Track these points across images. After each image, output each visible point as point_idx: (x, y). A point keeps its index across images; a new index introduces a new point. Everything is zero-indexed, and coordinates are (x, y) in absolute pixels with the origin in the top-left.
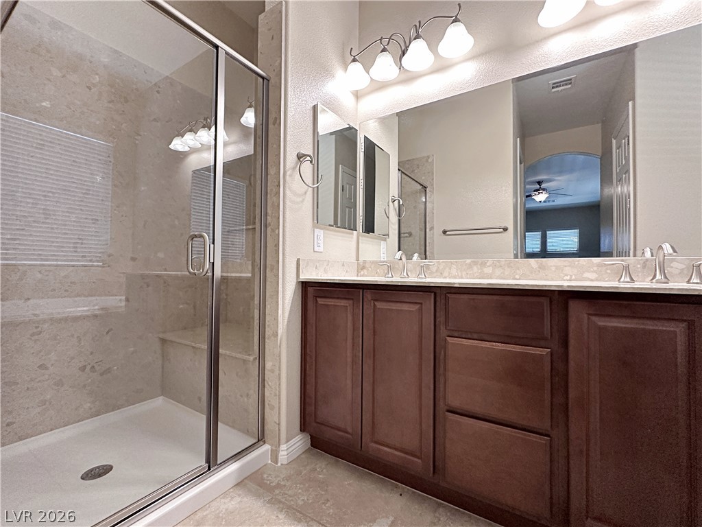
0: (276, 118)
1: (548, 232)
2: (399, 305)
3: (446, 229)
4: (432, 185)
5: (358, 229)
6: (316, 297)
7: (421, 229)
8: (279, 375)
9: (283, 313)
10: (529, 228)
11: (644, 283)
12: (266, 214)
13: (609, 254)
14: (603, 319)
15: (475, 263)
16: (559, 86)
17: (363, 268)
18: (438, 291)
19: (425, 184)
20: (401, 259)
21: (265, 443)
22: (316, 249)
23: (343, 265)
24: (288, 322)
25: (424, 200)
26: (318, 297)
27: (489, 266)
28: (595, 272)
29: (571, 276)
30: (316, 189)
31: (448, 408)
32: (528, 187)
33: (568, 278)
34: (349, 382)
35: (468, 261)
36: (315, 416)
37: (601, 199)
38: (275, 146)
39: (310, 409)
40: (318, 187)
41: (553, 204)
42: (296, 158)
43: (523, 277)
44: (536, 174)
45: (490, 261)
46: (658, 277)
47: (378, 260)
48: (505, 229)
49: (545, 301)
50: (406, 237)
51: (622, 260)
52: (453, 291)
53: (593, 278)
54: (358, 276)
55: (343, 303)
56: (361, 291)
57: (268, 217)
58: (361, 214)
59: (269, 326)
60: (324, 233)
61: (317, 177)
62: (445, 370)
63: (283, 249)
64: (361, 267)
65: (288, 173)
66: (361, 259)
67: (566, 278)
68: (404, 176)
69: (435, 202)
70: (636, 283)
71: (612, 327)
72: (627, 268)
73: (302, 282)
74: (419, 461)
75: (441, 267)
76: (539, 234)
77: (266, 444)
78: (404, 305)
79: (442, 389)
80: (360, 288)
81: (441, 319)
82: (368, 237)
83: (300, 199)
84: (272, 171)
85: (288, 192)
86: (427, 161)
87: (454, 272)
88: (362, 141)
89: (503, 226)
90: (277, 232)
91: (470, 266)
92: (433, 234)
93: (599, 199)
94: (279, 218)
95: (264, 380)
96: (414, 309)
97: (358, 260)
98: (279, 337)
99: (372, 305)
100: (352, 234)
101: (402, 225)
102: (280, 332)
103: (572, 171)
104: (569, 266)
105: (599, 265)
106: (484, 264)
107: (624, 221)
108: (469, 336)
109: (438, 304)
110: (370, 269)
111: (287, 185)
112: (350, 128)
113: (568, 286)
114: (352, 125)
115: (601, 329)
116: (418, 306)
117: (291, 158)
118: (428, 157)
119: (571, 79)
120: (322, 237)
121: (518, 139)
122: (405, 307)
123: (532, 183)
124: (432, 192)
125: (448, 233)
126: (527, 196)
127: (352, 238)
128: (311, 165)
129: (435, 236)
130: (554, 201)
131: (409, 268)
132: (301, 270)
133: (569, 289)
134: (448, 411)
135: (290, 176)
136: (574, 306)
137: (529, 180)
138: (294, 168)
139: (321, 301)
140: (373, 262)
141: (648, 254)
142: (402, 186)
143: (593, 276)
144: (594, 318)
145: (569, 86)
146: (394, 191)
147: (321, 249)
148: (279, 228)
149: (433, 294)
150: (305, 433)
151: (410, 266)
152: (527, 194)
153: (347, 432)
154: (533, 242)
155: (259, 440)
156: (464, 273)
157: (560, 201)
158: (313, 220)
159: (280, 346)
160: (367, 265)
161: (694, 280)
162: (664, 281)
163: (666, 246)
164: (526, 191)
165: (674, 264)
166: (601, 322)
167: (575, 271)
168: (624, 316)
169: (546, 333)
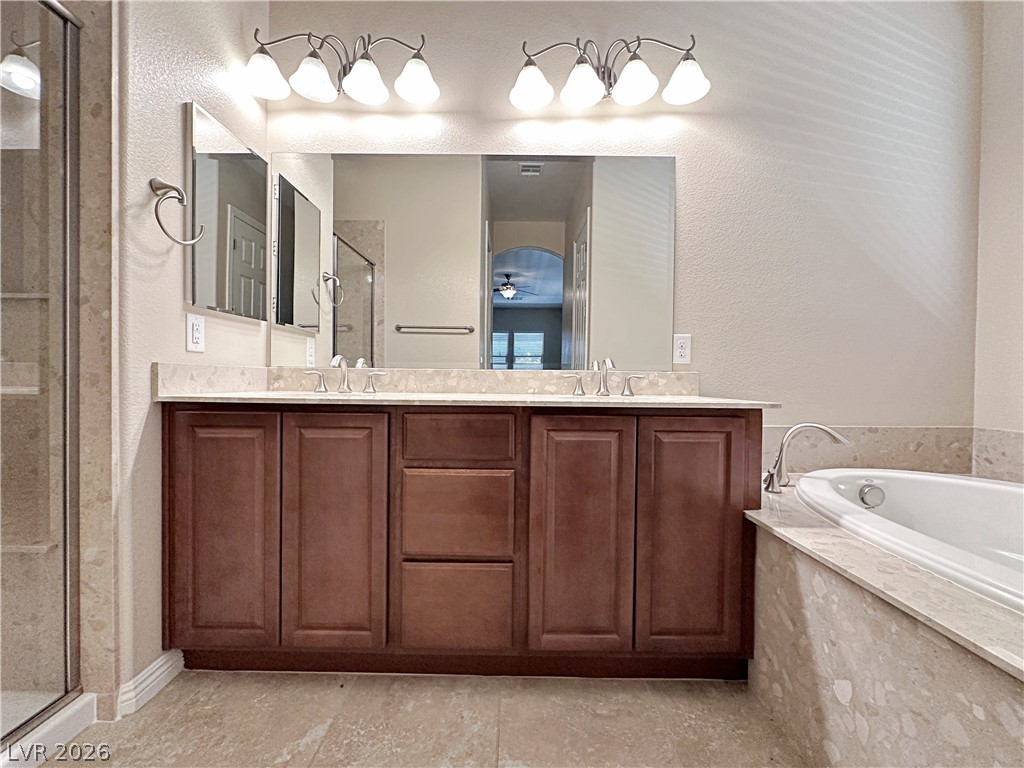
0: (99, 106)
1: (515, 334)
2: (339, 431)
3: (401, 324)
4: (382, 262)
5: (268, 318)
6: (193, 427)
7: (365, 322)
8: (116, 567)
9: (122, 459)
10: (497, 326)
11: (592, 398)
12: (77, 280)
13: (568, 367)
14: (559, 434)
15: (438, 373)
16: (529, 171)
17: (278, 378)
18: (393, 411)
19: (372, 260)
20: (339, 366)
21: (82, 691)
22: (191, 347)
23: (243, 374)
24: (135, 472)
25: (370, 280)
26: (197, 426)
27: (453, 377)
28: (554, 384)
29: (534, 389)
30: (189, 249)
31: (405, 557)
32: (496, 279)
33: (531, 391)
34: (258, 552)
35: (430, 370)
36: (194, 619)
38: (97, 157)
39: (184, 609)
40: (193, 246)
41: (520, 301)
42: (149, 189)
43: (490, 390)
44: (505, 265)
45: (455, 372)
46: (602, 390)
47: (302, 366)
48: (472, 330)
49: (510, 418)
50: (344, 331)
51: (577, 373)
52: (412, 410)
53: (553, 391)
54: (268, 389)
55: (245, 434)
56: (279, 414)
57: (82, 286)
58: (274, 294)
59: (88, 484)
60: (206, 321)
61: (192, 229)
62: (401, 509)
63: (121, 346)
64: (274, 378)
65: (131, 212)
66: (274, 365)
68: (341, 243)
69: (385, 285)
70: (587, 396)
71: (566, 441)
72: (580, 381)
73: (164, 404)
74: (368, 633)
75: (396, 378)
76: (506, 335)
77: (85, 694)
78: (347, 431)
79: (398, 535)
80: (278, 411)
81: (397, 446)
82: (285, 330)
83: (158, 261)
84: (90, 202)
85: (130, 247)
86: (375, 227)
87: (412, 384)
88: (276, 181)
89: (468, 326)
90: (105, 314)
91: (431, 378)
92: (383, 330)
93: (562, 302)
94: (110, 290)
95: (77, 583)
96: (361, 437)
97: (268, 364)
98: (114, 502)
99: (298, 433)
100: (259, 325)
101: (339, 314)
102: (115, 492)
103: (537, 267)
104: (533, 378)
105: (560, 378)
106: (447, 375)
107: (581, 328)
108: (431, 464)
109: (393, 428)
110: (290, 380)
111: (127, 233)
112: (252, 156)
113: (532, 402)
114: (257, 152)
115: (558, 444)
116: (367, 431)
117: (137, 189)
118: (377, 222)
119: (539, 167)
120: (202, 328)
121: (487, 222)
122: (348, 434)
123: (500, 275)
124: (382, 272)
125: (403, 330)
126: (495, 290)
127: (259, 331)
128: (179, 205)
129: (385, 333)
130: (521, 299)
131: (351, 380)
132: (160, 383)
133: (532, 405)
134: (406, 560)
135: (136, 217)
136: (537, 422)
137: (497, 271)
138: (143, 206)
139: (203, 433)
140: (295, 370)
141: (596, 368)
142: (338, 256)
143: (552, 388)
144: (552, 433)
145: (538, 174)
146: (327, 265)
147: (201, 347)
148: (110, 309)
149: (386, 416)
150: (173, 650)
151: (352, 375)
152: (495, 288)
153: (253, 626)
154: (500, 345)
155: (67, 692)
156: (424, 386)
157: (528, 300)
158: (185, 299)
159: (116, 517)
160: (285, 374)
161: (627, 392)
162: (606, 393)
163: (608, 361)
164: (494, 283)
165: (614, 378)
166: (558, 437)
167: (538, 383)
168: (575, 430)
169: (511, 454)
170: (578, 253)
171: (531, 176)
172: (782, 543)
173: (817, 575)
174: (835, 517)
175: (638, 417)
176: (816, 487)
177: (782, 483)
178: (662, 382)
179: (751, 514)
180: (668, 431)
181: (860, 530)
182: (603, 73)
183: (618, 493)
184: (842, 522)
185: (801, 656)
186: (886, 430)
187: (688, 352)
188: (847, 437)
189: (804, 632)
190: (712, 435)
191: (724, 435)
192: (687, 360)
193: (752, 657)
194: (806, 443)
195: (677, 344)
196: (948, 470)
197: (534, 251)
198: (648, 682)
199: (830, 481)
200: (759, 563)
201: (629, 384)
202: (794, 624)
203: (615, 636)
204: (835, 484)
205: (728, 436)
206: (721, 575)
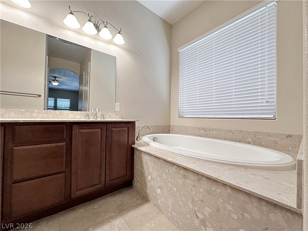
1: (58, 99)
10: (50, 96)
11: (92, 119)
13: (81, 110)
14: (82, 130)
15: (27, 111)
27: (36, 113)
28: (79, 116)
29: (71, 117)
32: (50, 77)
33: (71, 118)
35: (23, 110)
37: (79, 89)
43: (54, 118)
44: (54, 73)
45: (36, 111)
46: (95, 117)
48: (40, 96)
49: (64, 126)
51: (87, 112)
52: (18, 124)
67: (70, 118)
70: (90, 119)
71: (85, 132)
72: (88, 115)
76: (53, 99)
89: (38, 94)
91: (25, 112)
93: (78, 90)
103: (69, 76)
104: (71, 114)
105: (80, 114)
106: (32, 112)
107: (86, 99)
109: (7, 132)
113: (73, 120)
115: (82, 133)
121: (47, 56)
123: (52, 76)
130: (61, 86)
133: (73, 121)
136: (74, 127)
141: (93, 111)
143: (78, 117)
144: (80, 130)
149: (3, 127)
152: (50, 81)
154: (51, 102)
156: (20, 116)
157: (63, 87)
161: (102, 118)
162: (96, 118)
163: (97, 109)
164: (49, 79)
165: (98, 114)
166: (82, 131)
167: (73, 116)
168: (88, 129)
169: (65, 137)
170: (85, 75)
171: (67, 45)
172: (139, 150)
173: (145, 156)
174: (148, 143)
175: (106, 124)
176: (146, 139)
177: (140, 139)
178: (112, 115)
179: (133, 146)
180: (114, 128)
181: (153, 145)
182: (96, 26)
183: (101, 146)
184: (150, 144)
185: (142, 174)
186: (158, 126)
187: (119, 108)
188: (152, 128)
189: (143, 169)
190: (125, 128)
191: (127, 128)
192: (119, 110)
193: (133, 179)
194: (144, 130)
195: (116, 106)
196: (167, 133)
197: (67, 71)
198: (109, 195)
199: (148, 137)
200: (135, 157)
201: (103, 116)
202: (141, 168)
203: (100, 185)
204: (149, 138)
205: (128, 127)
206: (127, 161)
